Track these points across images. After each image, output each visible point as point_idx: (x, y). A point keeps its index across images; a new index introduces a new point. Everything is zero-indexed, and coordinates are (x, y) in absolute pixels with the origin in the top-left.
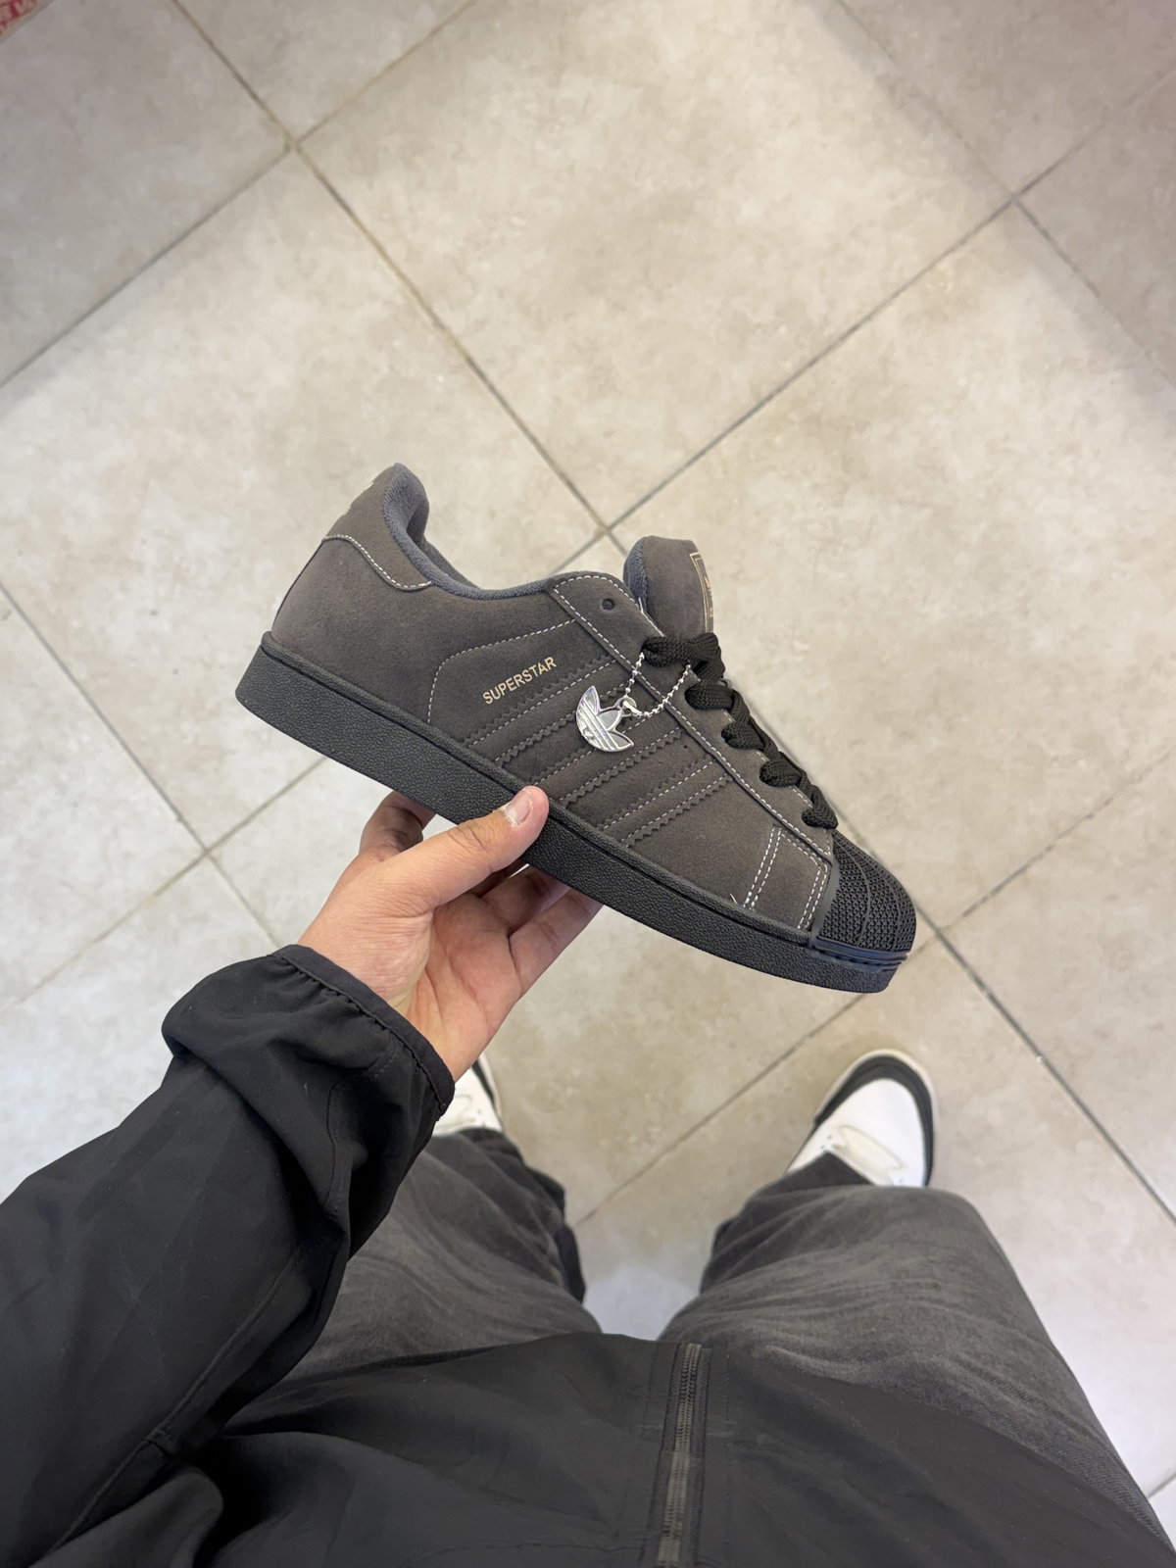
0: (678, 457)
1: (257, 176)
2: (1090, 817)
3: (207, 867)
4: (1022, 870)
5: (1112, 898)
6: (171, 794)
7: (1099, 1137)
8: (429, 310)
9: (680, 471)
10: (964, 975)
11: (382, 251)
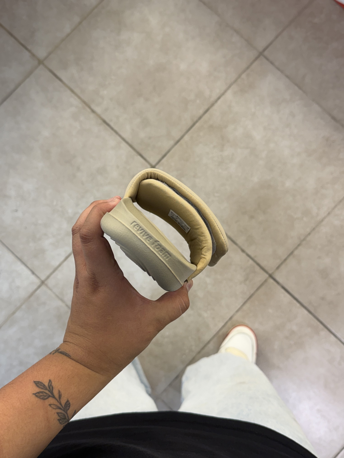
0: (172, 142)
1: (30, 73)
2: (309, 234)
3: (43, 288)
4: (292, 253)
5: (319, 258)
6: (29, 266)
7: (326, 330)
8: (90, 107)
9: (173, 147)
10: (279, 288)
11: (72, 91)
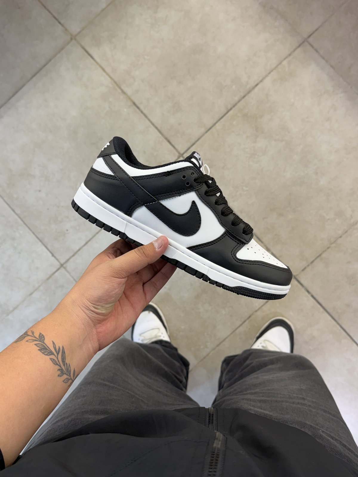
0: (203, 130)
1: (62, 49)
2: (341, 237)
3: (62, 270)
4: (320, 255)
6: (50, 248)
7: (348, 338)
8: (120, 88)
9: (203, 135)
10: (303, 290)
11: (104, 70)
